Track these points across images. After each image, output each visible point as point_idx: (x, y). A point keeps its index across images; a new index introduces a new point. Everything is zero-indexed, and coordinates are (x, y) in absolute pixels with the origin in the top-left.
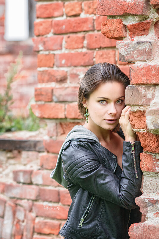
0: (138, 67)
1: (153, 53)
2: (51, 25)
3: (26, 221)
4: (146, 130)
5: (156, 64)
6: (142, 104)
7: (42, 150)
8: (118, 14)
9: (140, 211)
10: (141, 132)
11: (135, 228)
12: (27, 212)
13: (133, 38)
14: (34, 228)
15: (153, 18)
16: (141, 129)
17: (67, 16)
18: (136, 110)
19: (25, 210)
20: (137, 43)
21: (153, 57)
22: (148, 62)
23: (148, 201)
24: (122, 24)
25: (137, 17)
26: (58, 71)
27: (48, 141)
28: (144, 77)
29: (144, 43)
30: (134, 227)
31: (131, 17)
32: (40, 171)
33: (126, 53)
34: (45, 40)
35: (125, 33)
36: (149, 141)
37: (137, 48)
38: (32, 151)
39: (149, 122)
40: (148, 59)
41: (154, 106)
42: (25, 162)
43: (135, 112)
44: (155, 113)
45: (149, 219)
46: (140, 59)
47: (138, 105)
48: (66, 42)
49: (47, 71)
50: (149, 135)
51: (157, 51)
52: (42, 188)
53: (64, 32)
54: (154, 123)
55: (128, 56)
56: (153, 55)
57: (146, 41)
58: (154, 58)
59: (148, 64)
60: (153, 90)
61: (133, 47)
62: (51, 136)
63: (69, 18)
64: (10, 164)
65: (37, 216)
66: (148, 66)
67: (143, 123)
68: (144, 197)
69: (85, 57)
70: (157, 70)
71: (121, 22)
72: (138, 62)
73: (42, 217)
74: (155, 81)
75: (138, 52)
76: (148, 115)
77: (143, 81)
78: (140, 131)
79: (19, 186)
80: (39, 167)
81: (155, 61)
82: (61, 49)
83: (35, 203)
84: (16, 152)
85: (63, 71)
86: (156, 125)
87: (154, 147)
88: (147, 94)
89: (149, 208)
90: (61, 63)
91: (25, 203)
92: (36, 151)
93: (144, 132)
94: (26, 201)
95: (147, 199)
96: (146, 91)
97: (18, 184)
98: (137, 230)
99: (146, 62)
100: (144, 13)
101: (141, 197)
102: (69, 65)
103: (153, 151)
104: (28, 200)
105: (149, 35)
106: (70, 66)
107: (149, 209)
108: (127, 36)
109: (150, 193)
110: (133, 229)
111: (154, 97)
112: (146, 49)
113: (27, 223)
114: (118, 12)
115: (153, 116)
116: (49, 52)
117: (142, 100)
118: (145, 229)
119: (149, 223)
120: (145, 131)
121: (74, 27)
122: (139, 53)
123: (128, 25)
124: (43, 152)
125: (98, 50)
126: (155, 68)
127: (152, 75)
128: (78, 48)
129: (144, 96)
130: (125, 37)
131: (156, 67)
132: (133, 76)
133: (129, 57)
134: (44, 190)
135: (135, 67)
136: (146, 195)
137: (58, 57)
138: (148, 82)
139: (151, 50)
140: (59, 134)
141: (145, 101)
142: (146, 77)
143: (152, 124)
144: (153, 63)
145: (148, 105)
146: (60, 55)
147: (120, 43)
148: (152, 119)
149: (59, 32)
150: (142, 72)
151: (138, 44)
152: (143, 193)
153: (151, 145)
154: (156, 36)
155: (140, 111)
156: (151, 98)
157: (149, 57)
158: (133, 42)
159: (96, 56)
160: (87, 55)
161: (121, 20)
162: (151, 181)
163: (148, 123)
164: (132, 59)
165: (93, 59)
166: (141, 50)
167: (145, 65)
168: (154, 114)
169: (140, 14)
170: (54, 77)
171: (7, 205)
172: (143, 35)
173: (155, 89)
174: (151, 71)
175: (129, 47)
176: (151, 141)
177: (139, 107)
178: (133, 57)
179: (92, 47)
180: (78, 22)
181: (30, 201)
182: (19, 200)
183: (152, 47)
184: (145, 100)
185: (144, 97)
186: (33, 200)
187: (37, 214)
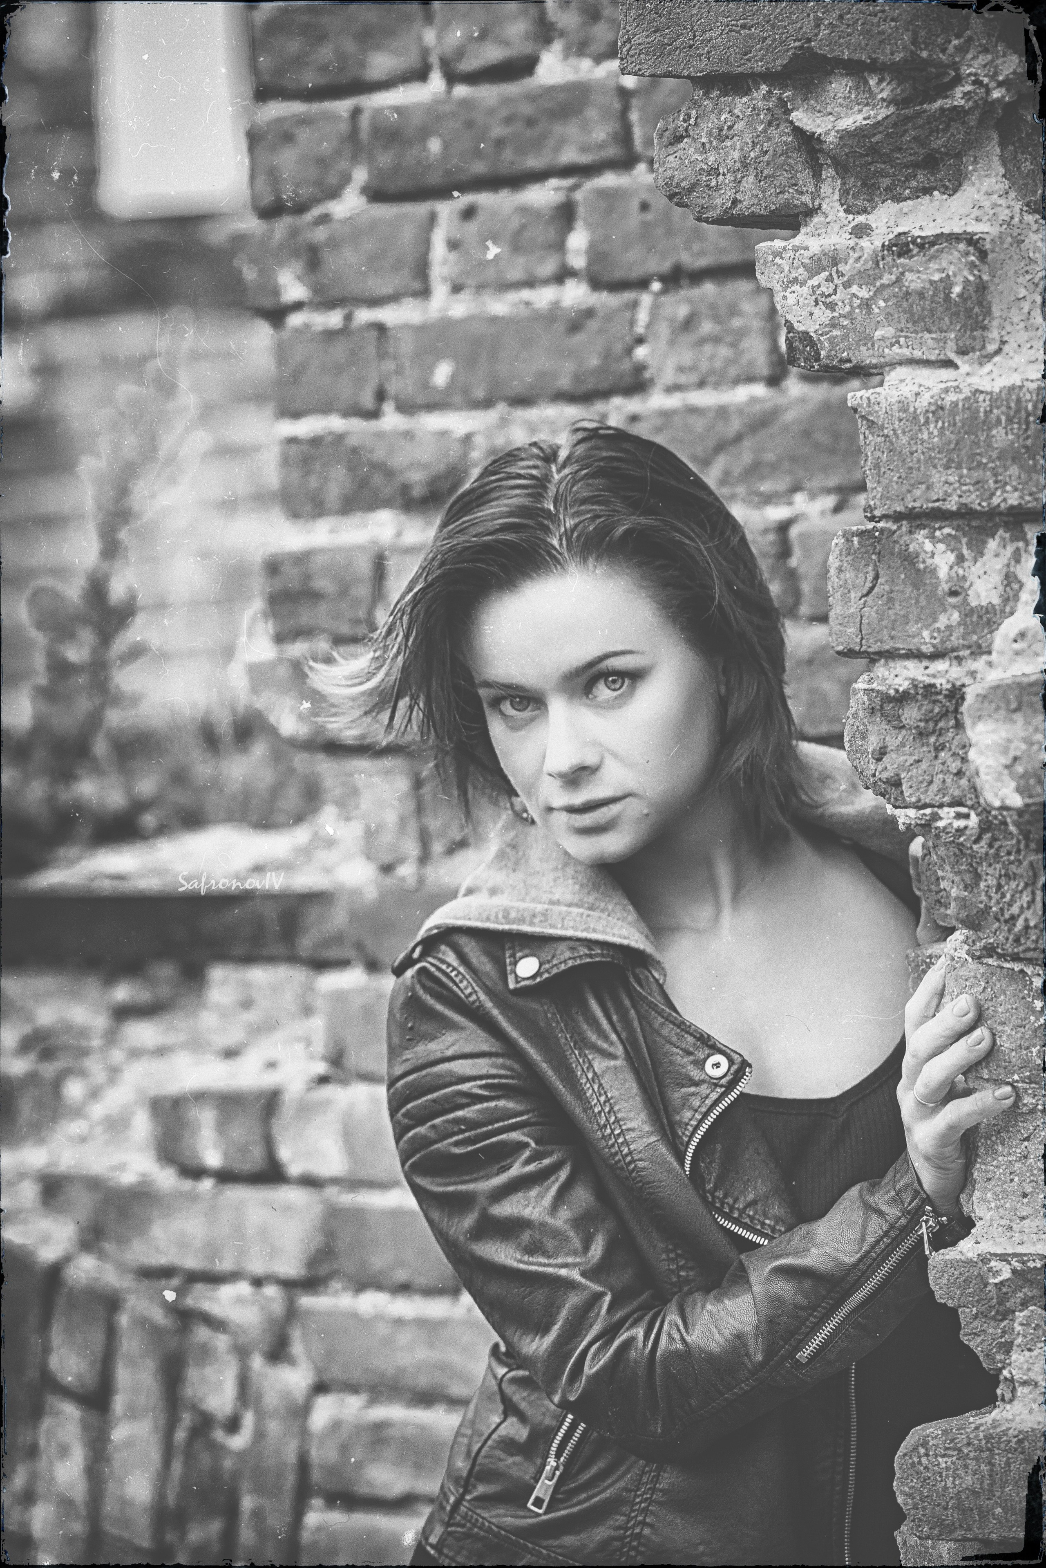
0: (903, 406)
1: (996, 311)
2: (353, 135)
3: (248, 1420)
4: (973, 815)
5: (1015, 379)
6: (943, 642)
7: (333, 953)
8: (759, 67)
9: (965, 1339)
10: (941, 824)
11: (936, 1456)
12: (257, 1362)
13: (861, 219)
14: (303, 1465)
15: (986, 80)
16: (941, 806)
17: (452, 78)
18: (904, 685)
19: (242, 1353)
20: (889, 248)
21: (994, 334)
22: (964, 368)
23: (1014, 1271)
24: (785, 128)
25: (881, 81)
26: (408, 435)
27: (371, 894)
28: (947, 467)
29: (932, 244)
30: (925, 1444)
31: (844, 81)
32: (330, 1091)
33: (823, 315)
34: (320, 234)
35: (811, 188)
36: (999, 887)
37: (893, 277)
38: (272, 960)
39: (991, 762)
40: (963, 352)
41: (1017, 653)
42: (233, 1036)
43: (902, 698)
44: (1026, 699)
45: (1020, 1391)
46: (917, 354)
47: (916, 655)
48: (453, 245)
49: (340, 438)
50: (997, 844)
51: (1022, 292)
52: (347, 1199)
53: (434, 179)
54: (1019, 769)
55: (836, 332)
56: (995, 323)
57: (946, 231)
58: (1004, 343)
59: (969, 380)
60: (1010, 549)
61: (865, 277)
62: (387, 858)
63: (461, 91)
64: (135, 1054)
65: (320, 1388)
66: (966, 399)
67: (955, 766)
68: (986, 1247)
69: (579, 338)
70: (1028, 424)
71: (779, 112)
72: (901, 372)
73: (353, 1388)
74: (1017, 494)
75: (898, 305)
76: (980, 718)
77: (941, 495)
78: (936, 817)
79: (193, 1197)
80: (321, 1068)
81: (1013, 364)
82: (425, 292)
83: (306, 1301)
84: (166, 971)
85: (443, 434)
86: (1032, 782)
87: (1032, 924)
88: (971, 578)
89: (1020, 1316)
90: (425, 384)
91: (240, 1300)
92: (292, 959)
93: (961, 823)
94: (243, 1288)
95: (1003, 1258)
96: (960, 559)
97: (187, 1185)
98: (948, 1469)
99: (956, 367)
100: (924, 54)
101: (967, 1248)
102: (479, 393)
103: (1028, 950)
104: (258, 1282)
105: (970, 193)
106: (487, 404)
107: (1018, 1328)
108: (824, 206)
109: (1023, 1218)
110: (924, 1460)
111: (1016, 598)
112: (947, 283)
113: (259, 1435)
114: (757, 50)
115: (1015, 722)
116: (348, 318)
117: (942, 621)
118: (999, 1460)
119: (1025, 1415)
120: (967, 816)
121: (500, 143)
122: (910, 311)
123: (827, 133)
124: (342, 964)
125: (664, 291)
126: (1013, 405)
127: (995, 454)
128: (530, 283)
129: (953, 593)
130: (810, 212)
131: (1019, 400)
132: (877, 466)
133: (845, 337)
134: (358, 1215)
135: (883, 405)
136: (995, 1231)
137: (406, 345)
138: (974, 500)
139: (982, 287)
140: (438, 847)
141: (959, 624)
142: (959, 467)
143: (1006, 772)
144: (996, 372)
145: (980, 650)
146: (420, 330)
147: (778, 254)
148: (1009, 741)
149: (401, 183)
150: (931, 434)
151: (900, 256)
152: (979, 1224)
153: (1015, 910)
154: (1013, 194)
155: (929, 689)
156: (996, 601)
157: (974, 338)
158: (865, 243)
159: (648, 327)
160: (593, 325)
161: (782, 103)
162: (1027, 1139)
163: (982, 771)
164: (866, 356)
165: (629, 351)
166: (921, 294)
167: (946, 391)
168: (1015, 711)
169: (898, 57)
170: (389, 473)
171: (124, 1320)
172: (927, 191)
173: (1021, 544)
174: (990, 429)
175: (841, 274)
176: (1013, 884)
177: (925, 663)
178: (867, 340)
179: (618, 274)
180: (527, 109)
181: (271, 1291)
182: (199, 1287)
183: (985, 268)
184: (956, 616)
185: (952, 600)
186: (290, 1285)
187: (319, 1371)
